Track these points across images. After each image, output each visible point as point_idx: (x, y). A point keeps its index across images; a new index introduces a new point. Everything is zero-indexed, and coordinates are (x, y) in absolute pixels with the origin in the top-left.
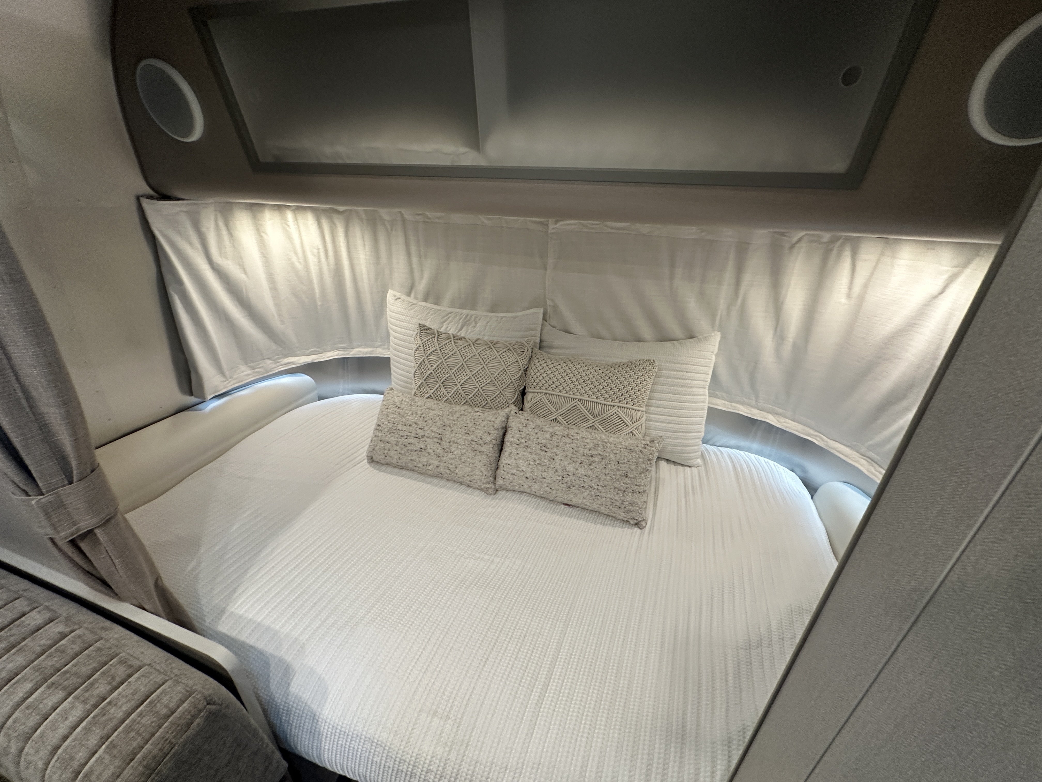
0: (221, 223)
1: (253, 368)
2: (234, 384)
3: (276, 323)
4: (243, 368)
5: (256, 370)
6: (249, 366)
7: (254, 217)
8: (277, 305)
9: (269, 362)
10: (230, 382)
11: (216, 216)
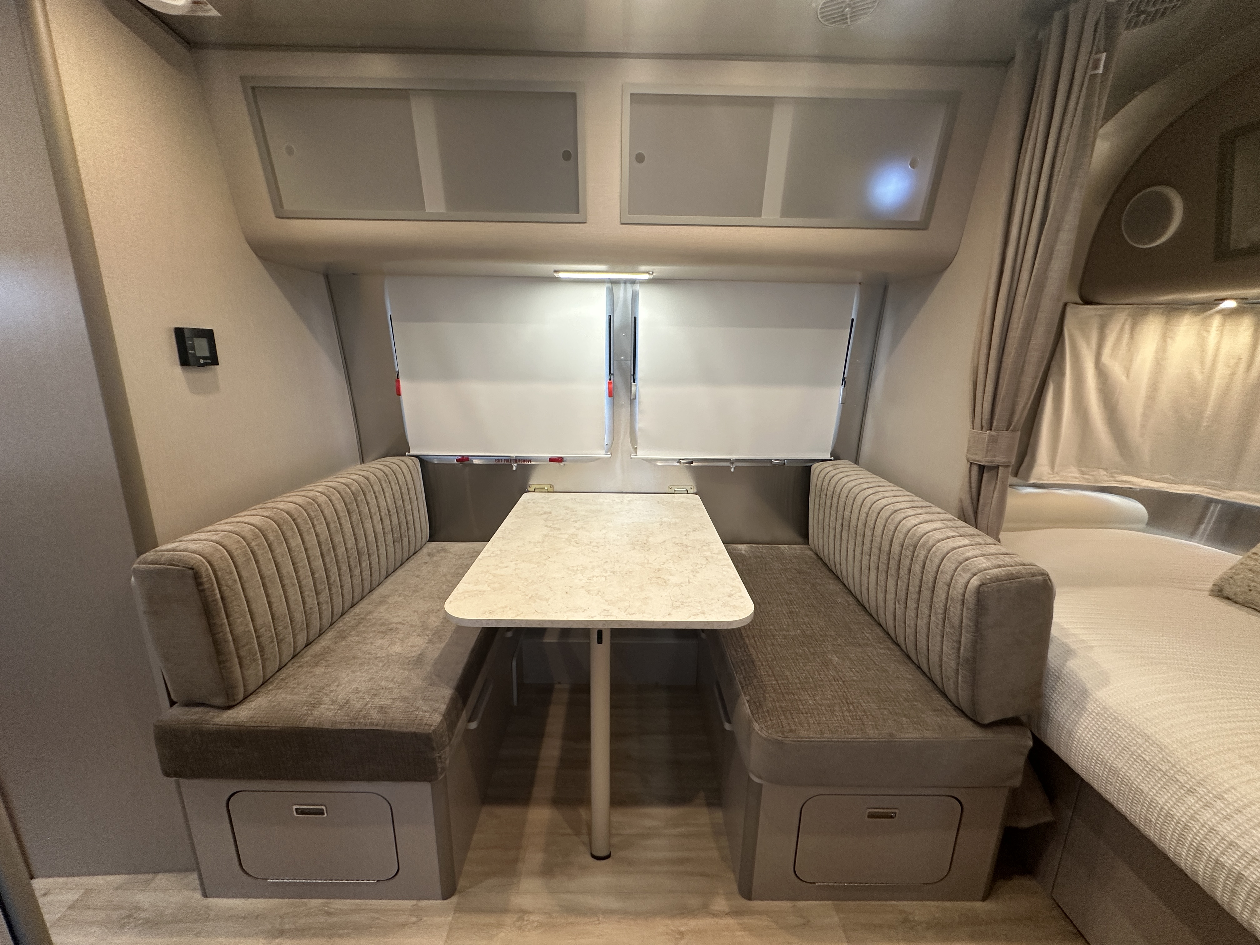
0: (1127, 328)
1: (1083, 473)
2: (1057, 480)
3: (1135, 433)
4: (1073, 469)
5: (1086, 476)
6: (1080, 470)
7: (1167, 323)
8: (1145, 415)
9: (1103, 472)
10: (1055, 477)
11: (1126, 320)
